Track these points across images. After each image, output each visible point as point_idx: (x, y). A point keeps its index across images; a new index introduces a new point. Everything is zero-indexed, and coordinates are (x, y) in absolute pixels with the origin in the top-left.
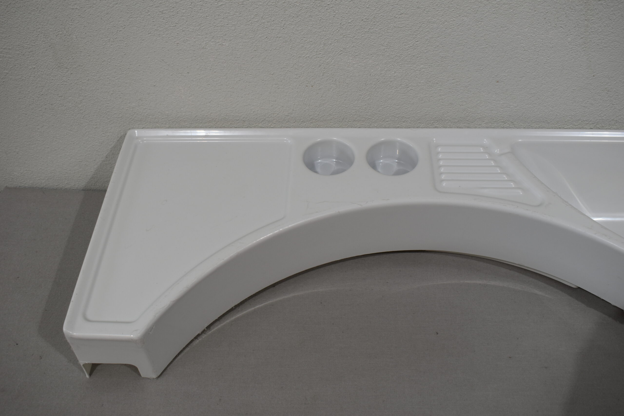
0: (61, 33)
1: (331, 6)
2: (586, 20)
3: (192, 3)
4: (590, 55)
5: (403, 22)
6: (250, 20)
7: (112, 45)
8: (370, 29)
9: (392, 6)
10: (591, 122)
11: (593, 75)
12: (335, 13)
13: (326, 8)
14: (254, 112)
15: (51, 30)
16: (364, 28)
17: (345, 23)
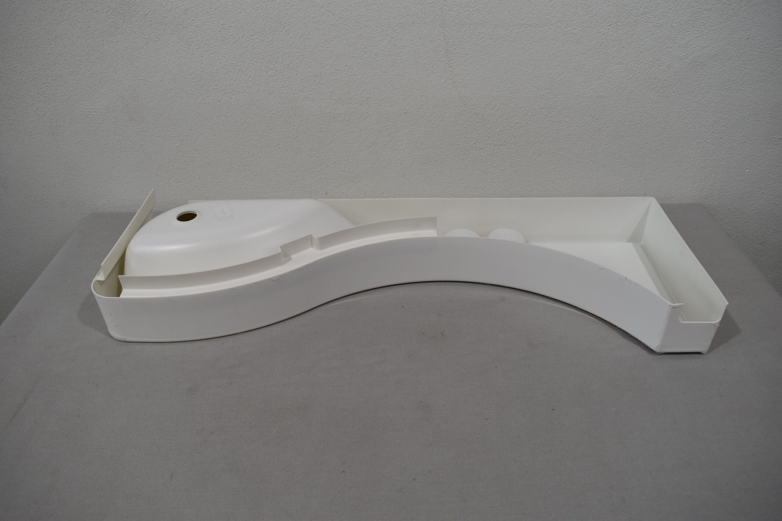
0: (132, 96)
1: (294, 67)
2: (450, 67)
3: (211, 71)
4: (459, 91)
5: (339, 76)
6: (247, 80)
7: (164, 102)
8: (319, 81)
9: (330, 65)
10: (473, 139)
11: (464, 104)
12: (297, 72)
13: (291, 69)
14: (255, 145)
15: (126, 94)
16: (316, 81)
17: (304, 78)
